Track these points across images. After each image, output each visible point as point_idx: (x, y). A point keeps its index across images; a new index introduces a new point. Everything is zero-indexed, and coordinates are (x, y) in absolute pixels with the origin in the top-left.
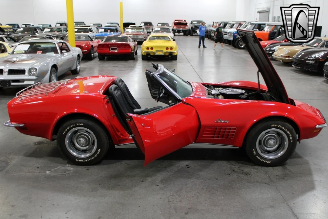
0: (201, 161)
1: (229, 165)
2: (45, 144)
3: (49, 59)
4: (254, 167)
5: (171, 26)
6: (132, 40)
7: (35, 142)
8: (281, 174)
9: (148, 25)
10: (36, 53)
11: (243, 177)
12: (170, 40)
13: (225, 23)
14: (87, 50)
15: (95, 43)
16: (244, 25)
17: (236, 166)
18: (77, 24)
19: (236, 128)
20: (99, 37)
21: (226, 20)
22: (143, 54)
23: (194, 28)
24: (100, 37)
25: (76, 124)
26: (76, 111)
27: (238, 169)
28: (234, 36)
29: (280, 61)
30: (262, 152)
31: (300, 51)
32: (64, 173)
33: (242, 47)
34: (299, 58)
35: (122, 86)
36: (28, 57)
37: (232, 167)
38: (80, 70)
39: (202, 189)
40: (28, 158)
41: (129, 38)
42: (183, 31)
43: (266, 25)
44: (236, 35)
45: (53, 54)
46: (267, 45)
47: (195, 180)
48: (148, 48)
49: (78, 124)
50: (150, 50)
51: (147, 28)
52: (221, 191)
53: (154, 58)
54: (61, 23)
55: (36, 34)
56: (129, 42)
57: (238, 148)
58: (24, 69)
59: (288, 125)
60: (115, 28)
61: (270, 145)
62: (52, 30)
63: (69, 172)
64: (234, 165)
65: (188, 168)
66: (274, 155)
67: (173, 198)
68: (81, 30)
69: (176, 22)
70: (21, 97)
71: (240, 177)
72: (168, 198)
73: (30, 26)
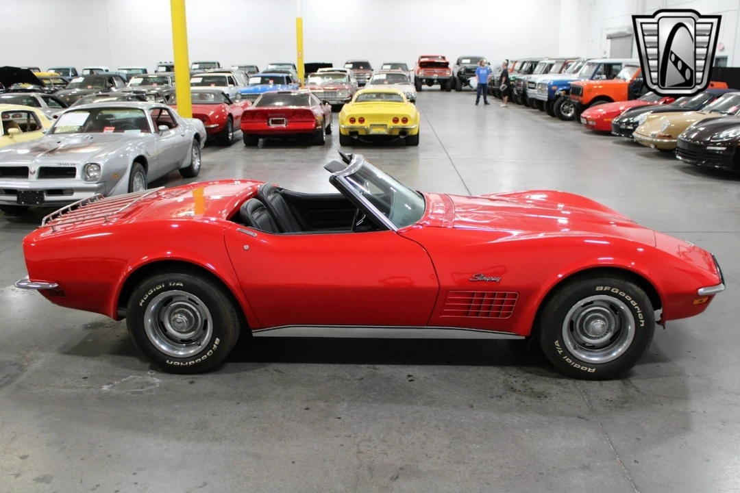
0: (442, 366)
1: (502, 377)
2: (107, 327)
3: (130, 144)
4: (559, 380)
5: (412, 69)
6: (318, 102)
7: (85, 323)
8: (618, 397)
9: (361, 67)
10: (102, 130)
11: (531, 401)
12: (403, 102)
13: (532, 62)
14: (217, 125)
15: (237, 109)
16: (574, 67)
17: (517, 378)
18: (202, 66)
19: (516, 294)
20: (248, 95)
21: (534, 56)
22: (343, 133)
23: (464, 74)
24: (250, 95)
25: (167, 284)
26: (169, 255)
27: (522, 386)
28: (551, 92)
29: (650, 147)
30: (575, 348)
31: (695, 124)
32: (141, 390)
33: (569, 115)
34: (692, 139)
35: (273, 203)
36: (84, 140)
37: (509, 380)
38: (199, 169)
39: (436, 426)
40: (67, 357)
41: (312, 98)
42: (440, 81)
43: (623, 65)
44: (554, 88)
45: (138, 133)
46: (623, 111)
47: (423, 407)
48: (353, 118)
49: (170, 285)
50: (357, 124)
51: (358, 75)
52: (477, 433)
53: (366, 141)
54: (168, 64)
55: (113, 89)
56: (312, 105)
57: (524, 338)
58: (73, 166)
59: (634, 287)
60: (285, 75)
61: (594, 333)
62: (146, 82)
63: (151, 387)
64: (515, 377)
65: (410, 381)
66: (605, 355)
67: (369, 446)
68: (210, 81)
69: (422, 60)
70: (52, 227)
71: (523, 402)
72: (358, 445)
73: (100, 73)
